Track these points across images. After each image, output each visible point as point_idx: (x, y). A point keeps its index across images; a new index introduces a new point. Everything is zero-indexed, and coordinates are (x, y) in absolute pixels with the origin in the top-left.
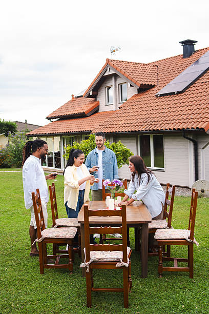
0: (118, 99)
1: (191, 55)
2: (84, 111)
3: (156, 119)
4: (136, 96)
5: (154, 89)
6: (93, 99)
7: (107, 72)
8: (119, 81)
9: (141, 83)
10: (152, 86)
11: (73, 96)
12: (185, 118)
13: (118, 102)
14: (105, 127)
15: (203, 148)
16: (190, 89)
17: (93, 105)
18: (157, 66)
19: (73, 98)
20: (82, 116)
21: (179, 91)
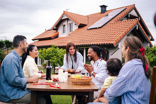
0: (68, 31)
1: (104, 12)
2: (51, 36)
3: (87, 40)
4: (77, 29)
5: (86, 26)
6: (56, 31)
7: (64, 17)
8: (69, 22)
9: (80, 23)
10: (85, 25)
11: (46, 29)
12: (103, 39)
13: (68, 33)
14: (61, 43)
15: (112, 55)
16: (105, 26)
17: (56, 33)
18: (88, 17)
19: (46, 31)
20: (50, 39)
21: (99, 27)
